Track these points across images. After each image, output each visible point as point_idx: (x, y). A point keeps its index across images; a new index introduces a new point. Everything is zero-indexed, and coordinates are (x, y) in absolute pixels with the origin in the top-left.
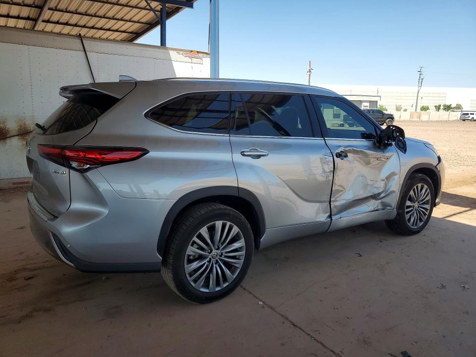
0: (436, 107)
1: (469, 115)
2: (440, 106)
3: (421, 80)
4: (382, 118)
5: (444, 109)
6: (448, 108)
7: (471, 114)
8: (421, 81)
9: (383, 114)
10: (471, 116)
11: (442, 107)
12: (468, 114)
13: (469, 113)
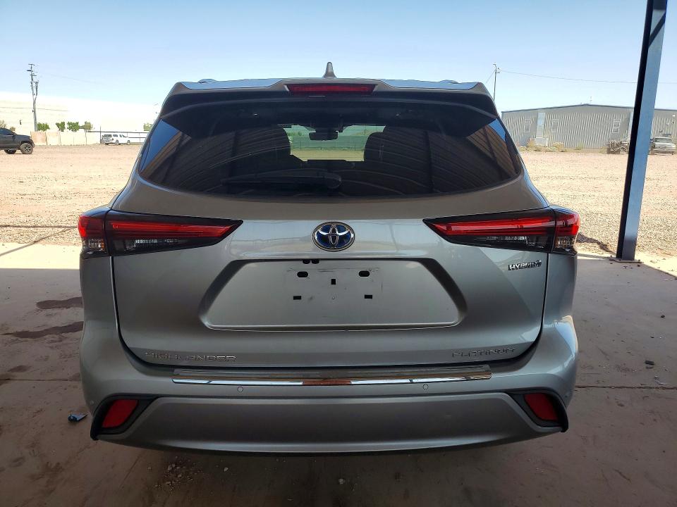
0: (58, 124)
1: (113, 137)
2: (63, 123)
3: (34, 84)
4: (14, 141)
5: (69, 128)
6: (74, 127)
7: (115, 136)
8: (35, 86)
9: (14, 136)
10: (115, 138)
11: (66, 126)
12: (110, 136)
13: (112, 134)
